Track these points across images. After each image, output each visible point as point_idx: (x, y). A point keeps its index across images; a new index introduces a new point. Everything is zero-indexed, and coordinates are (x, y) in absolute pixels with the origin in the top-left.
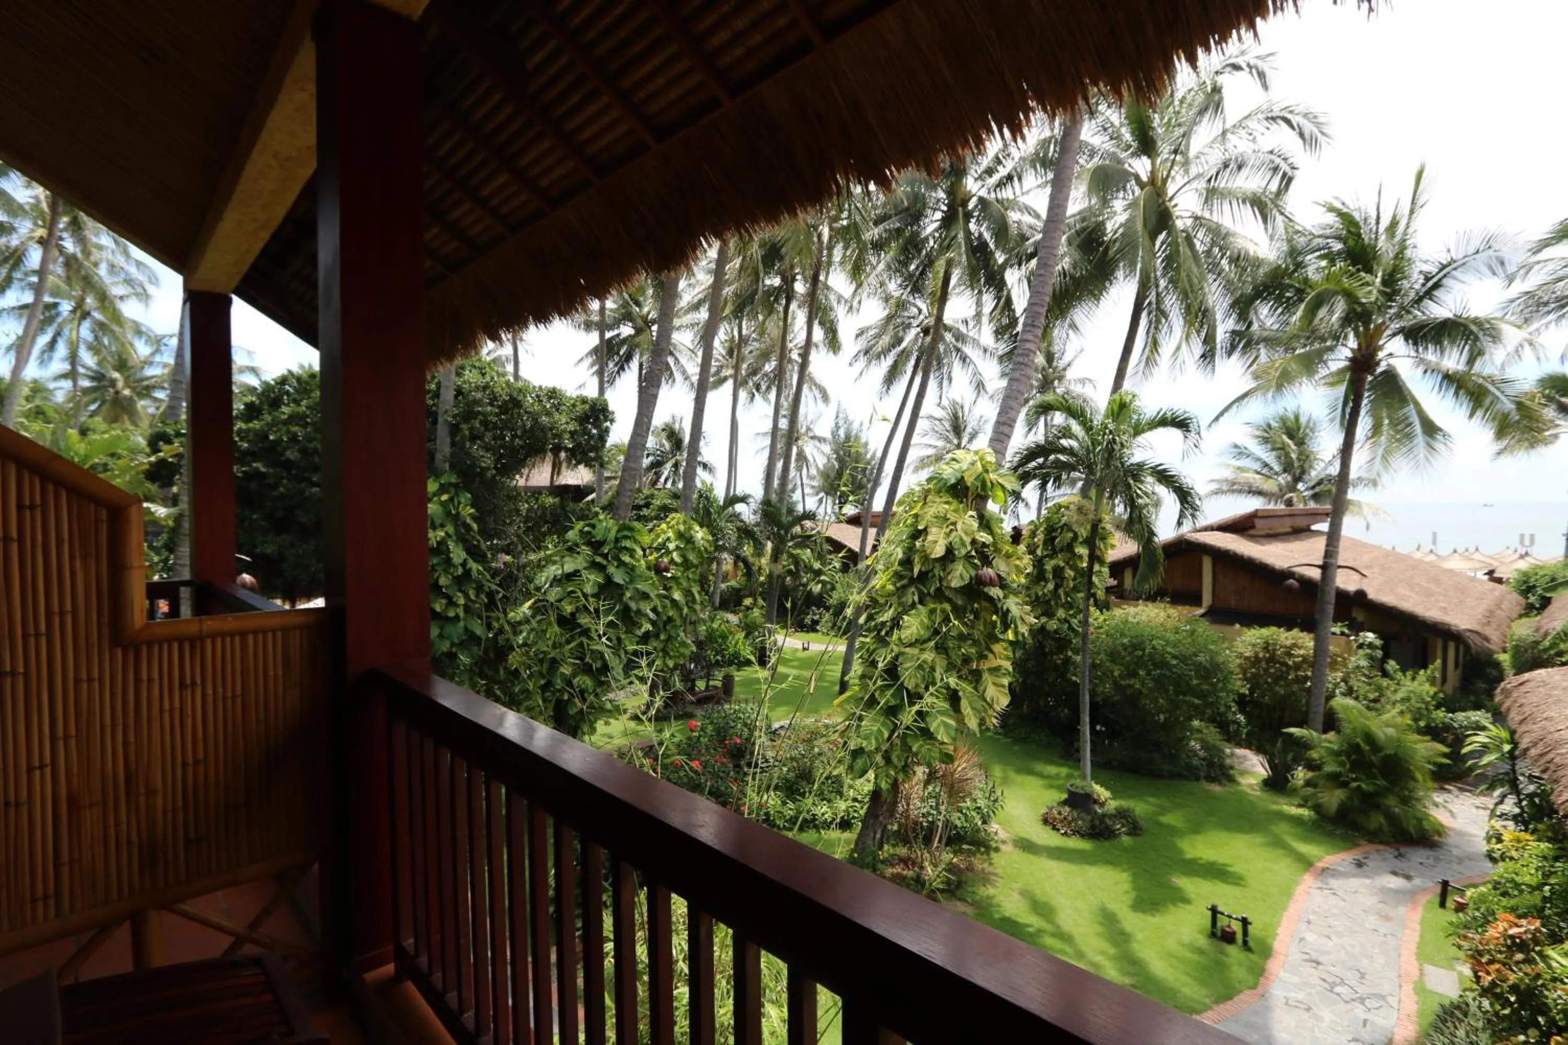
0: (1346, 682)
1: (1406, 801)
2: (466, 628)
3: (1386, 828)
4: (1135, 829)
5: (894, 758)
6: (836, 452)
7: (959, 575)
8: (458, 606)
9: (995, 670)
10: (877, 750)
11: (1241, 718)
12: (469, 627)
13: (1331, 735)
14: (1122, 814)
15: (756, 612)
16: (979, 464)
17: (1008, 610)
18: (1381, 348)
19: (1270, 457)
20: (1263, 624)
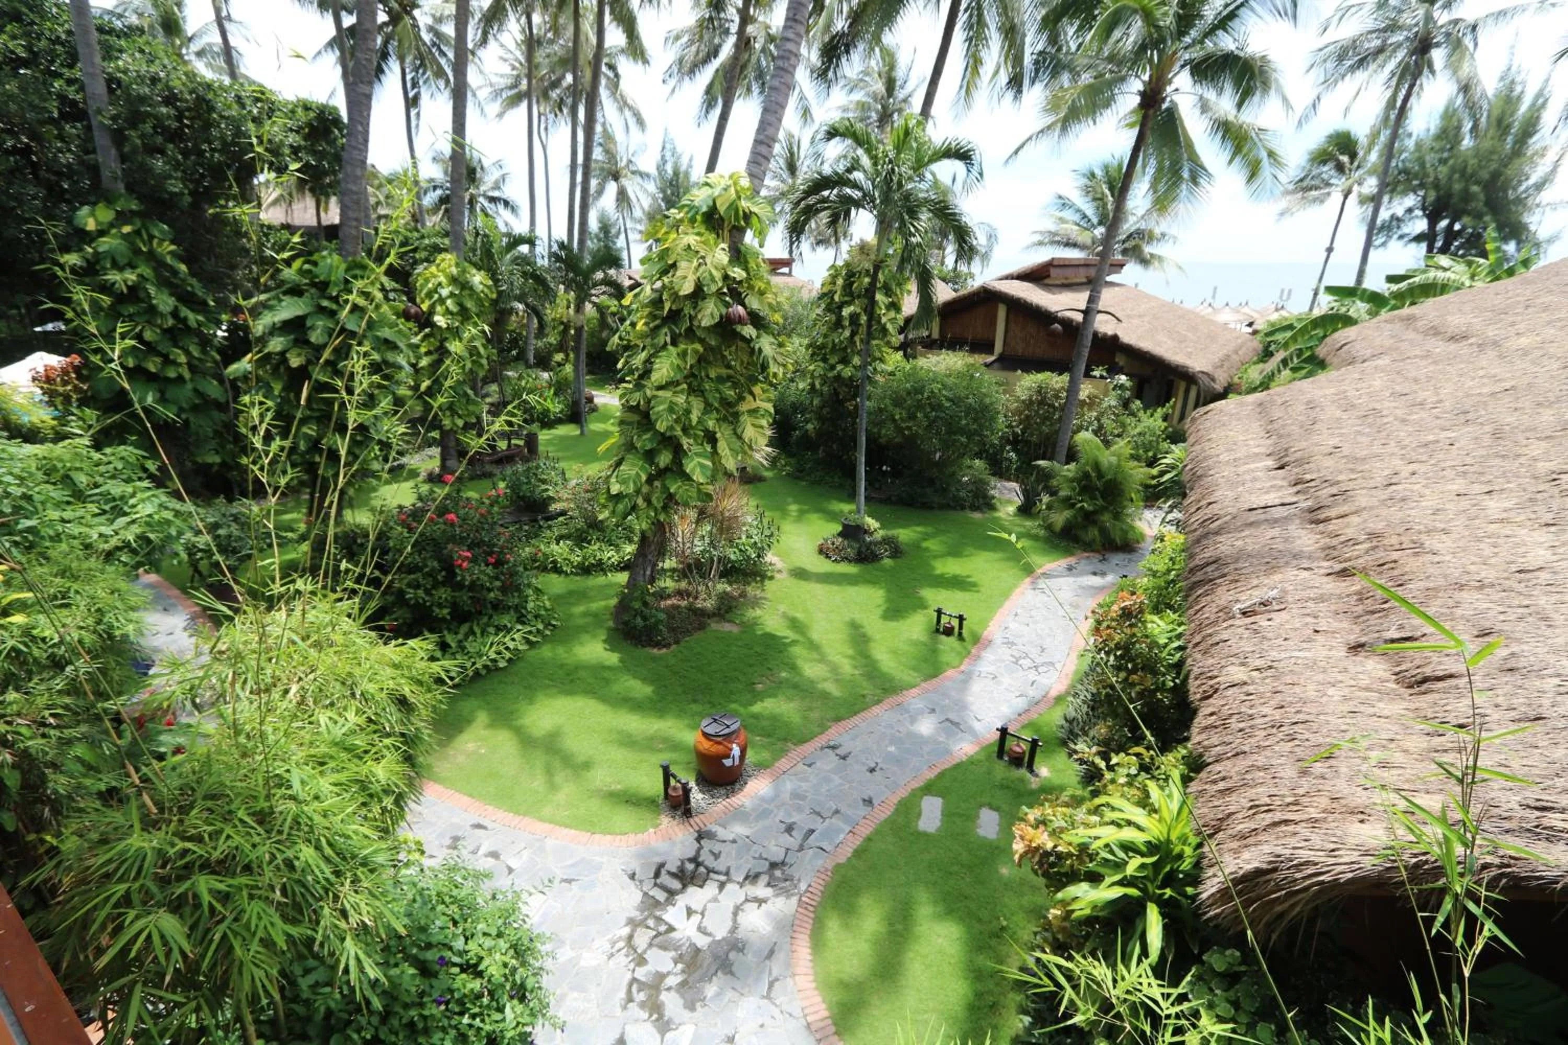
0: (1099, 420)
1: (1117, 516)
2: (196, 390)
3: (1098, 539)
4: (896, 551)
5: (654, 501)
6: (663, 191)
7: (709, 313)
8: (180, 365)
9: (753, 412)
10: (638, 492)
11: (1013, 455)
12: (200, 387)
13: (1072, 466)
14: (888, 541)
15: (568, 368)
16: (732, 190)
17: (760, 350)
18: (1170, 82)
19: (1090, 210)
20: (1039, 370)
